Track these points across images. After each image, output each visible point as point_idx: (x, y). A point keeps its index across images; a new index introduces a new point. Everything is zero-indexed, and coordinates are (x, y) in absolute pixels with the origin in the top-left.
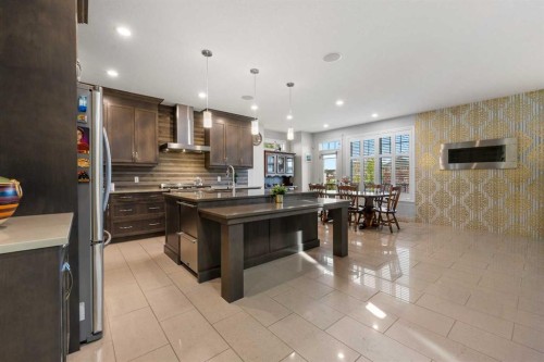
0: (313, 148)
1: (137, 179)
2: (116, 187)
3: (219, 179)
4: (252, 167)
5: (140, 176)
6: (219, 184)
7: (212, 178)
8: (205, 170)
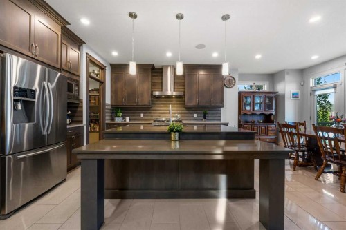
0: (302, 85)
1: (142, 115)
2: (130, 120)
3: (195, 115)
4: (223, 106)
5: (144, 113)
6: (195, 119)
7: (190, 115)
8: (184, 109)
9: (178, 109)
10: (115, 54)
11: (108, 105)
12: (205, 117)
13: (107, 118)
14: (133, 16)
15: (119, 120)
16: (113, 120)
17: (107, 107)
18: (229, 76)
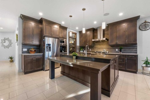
3: (117, 50)
4: (137, 44)
5: (91, 49)
6: (117, 52)
7: (113, 50)
8: (110, 46)
9: (107, 46)
10: (77, 28)
11: (78, 46)
12: (121, 51)
13: (77, 51)
14: (71, 16)
15: (81, 52)
16: (80, 51)
17: (77, 47)
18: (146, 22)
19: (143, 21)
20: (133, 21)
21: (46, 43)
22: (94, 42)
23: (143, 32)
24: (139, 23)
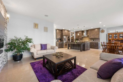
11: (75, 39)
18: (103, 30)
19: (102, 29)
20: (99, 29)
21: (64, 38)
22: (82, 37)
23: (102, 33)
24: (101, 30)
